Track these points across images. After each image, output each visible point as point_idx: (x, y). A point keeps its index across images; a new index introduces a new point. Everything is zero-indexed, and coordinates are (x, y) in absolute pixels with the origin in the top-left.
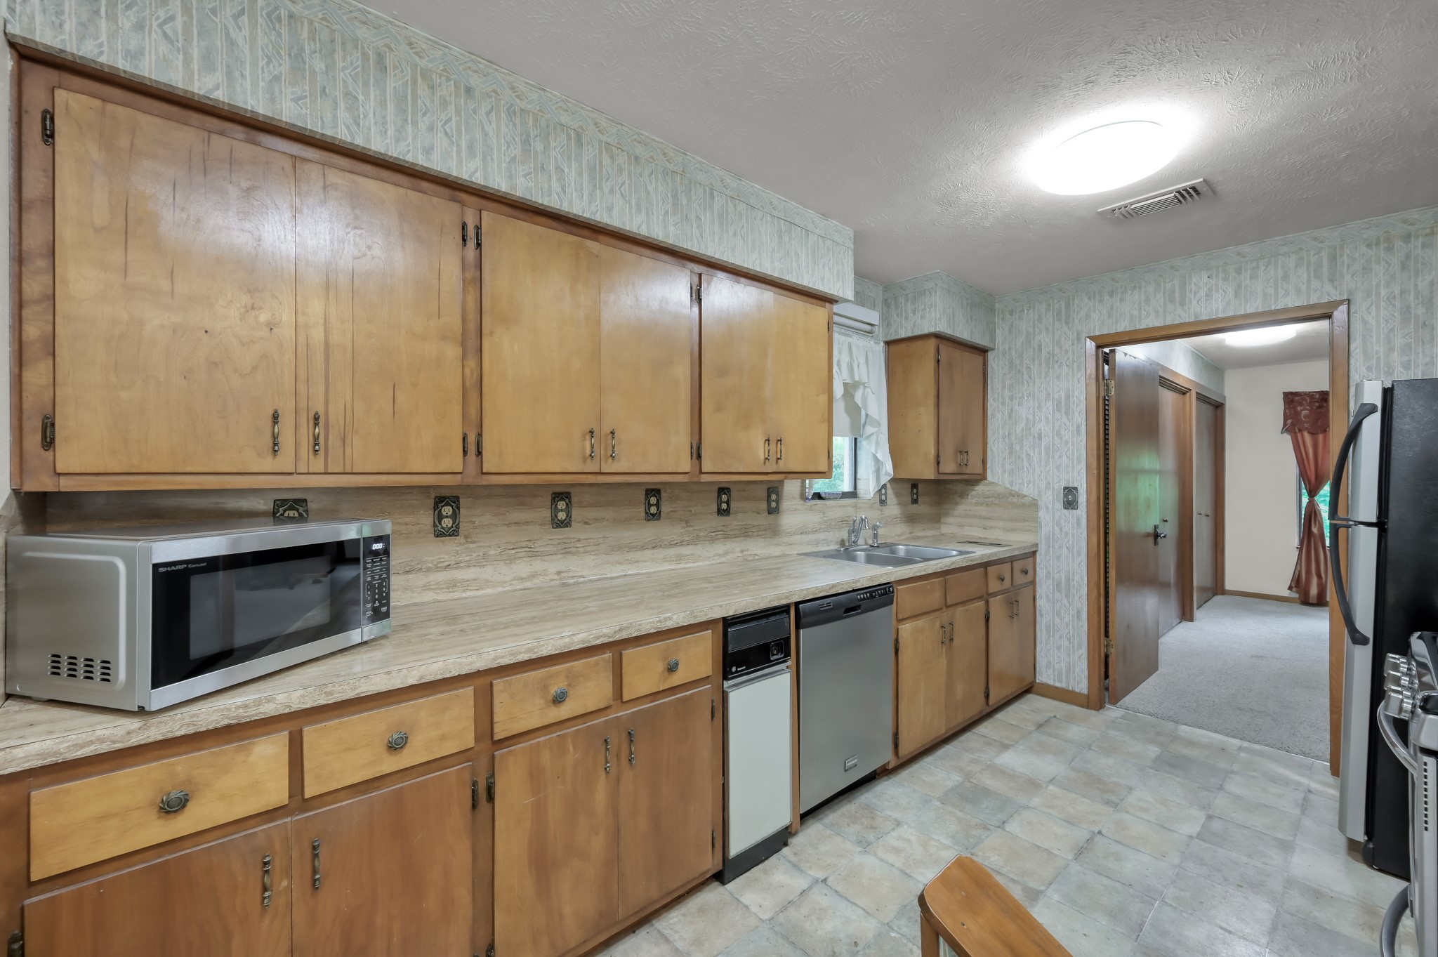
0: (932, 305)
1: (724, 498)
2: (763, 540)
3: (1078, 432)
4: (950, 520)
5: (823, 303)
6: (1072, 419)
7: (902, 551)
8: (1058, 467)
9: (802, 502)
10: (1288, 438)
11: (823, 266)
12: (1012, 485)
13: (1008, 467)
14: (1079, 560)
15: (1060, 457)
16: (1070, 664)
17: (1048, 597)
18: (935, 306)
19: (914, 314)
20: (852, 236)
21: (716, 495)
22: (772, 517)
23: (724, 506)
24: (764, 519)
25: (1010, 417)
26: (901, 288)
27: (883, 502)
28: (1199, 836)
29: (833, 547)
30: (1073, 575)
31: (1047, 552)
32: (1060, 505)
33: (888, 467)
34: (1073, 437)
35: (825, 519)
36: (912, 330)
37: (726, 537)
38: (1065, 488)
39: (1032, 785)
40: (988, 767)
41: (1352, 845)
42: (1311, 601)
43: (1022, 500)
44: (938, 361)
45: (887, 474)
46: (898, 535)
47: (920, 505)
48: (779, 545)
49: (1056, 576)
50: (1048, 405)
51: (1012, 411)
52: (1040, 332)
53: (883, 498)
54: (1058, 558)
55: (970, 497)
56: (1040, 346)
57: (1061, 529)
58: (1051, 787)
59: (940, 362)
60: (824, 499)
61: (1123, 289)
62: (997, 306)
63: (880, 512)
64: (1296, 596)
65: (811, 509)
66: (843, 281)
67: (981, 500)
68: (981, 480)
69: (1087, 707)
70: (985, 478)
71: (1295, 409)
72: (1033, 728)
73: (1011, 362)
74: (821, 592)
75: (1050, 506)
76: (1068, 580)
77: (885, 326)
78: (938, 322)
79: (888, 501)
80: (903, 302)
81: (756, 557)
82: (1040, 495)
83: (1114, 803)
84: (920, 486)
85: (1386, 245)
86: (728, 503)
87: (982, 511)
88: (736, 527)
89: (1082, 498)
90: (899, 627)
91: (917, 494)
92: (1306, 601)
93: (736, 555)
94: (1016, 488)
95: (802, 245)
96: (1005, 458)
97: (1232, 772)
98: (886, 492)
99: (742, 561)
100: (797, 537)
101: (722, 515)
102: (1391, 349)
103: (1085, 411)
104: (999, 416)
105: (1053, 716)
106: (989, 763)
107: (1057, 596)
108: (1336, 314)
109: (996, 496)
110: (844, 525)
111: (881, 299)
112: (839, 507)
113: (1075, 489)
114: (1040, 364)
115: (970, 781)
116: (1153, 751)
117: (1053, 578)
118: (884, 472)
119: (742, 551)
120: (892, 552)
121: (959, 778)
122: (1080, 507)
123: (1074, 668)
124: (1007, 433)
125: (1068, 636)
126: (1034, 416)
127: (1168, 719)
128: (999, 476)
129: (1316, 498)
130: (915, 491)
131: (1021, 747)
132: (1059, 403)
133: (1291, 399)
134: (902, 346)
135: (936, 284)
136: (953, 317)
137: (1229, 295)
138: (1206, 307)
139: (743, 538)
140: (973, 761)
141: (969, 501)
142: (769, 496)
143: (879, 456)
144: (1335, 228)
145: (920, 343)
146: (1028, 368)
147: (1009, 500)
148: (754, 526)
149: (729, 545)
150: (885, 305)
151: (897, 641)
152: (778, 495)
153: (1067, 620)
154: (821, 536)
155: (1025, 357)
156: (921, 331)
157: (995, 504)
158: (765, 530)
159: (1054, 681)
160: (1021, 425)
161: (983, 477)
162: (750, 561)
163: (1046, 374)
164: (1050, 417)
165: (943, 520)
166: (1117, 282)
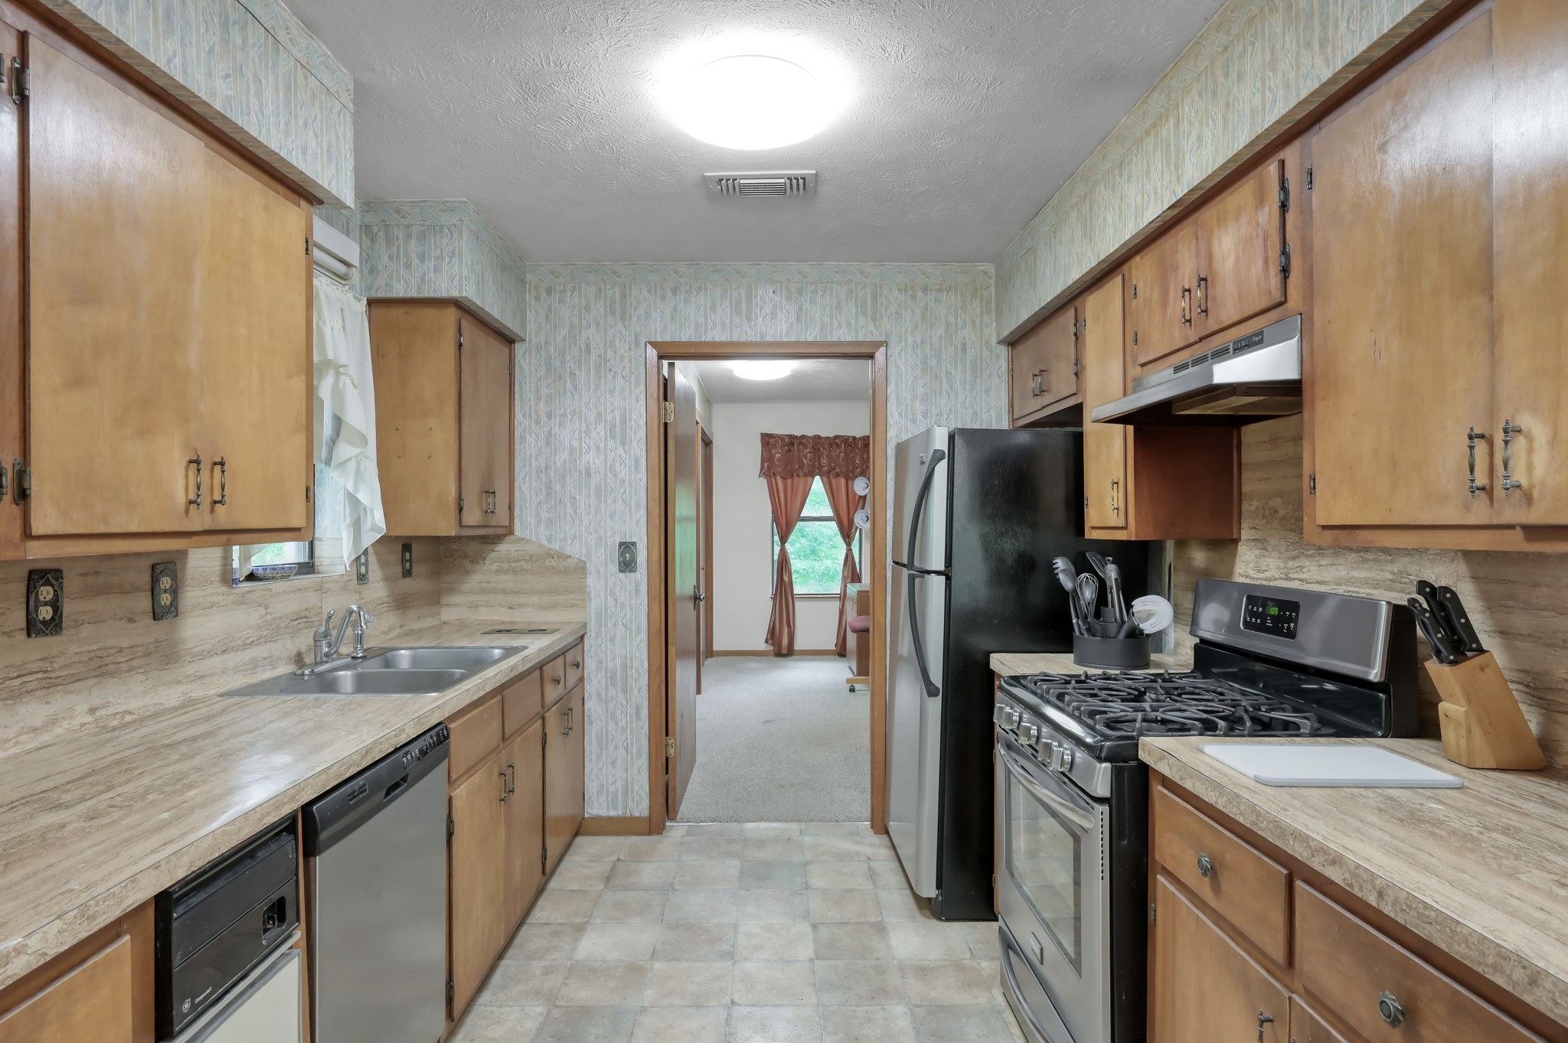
0: (453, 252)
1: (46, 592)
2: (142, 677)
3: (637, 468)
4: (456, 599)
5: (295, 197)
6: (630, 449)
7: (404, 658)
8: (612, 515)
9: (225, 589)
10: (764, 482)
11: (305, 125)
12: (550, 542)
13: (545, 515)
14: (638, 640)
15: (614, 501)
16: (627, 781)
17: (599, 695)
18: (460, 255)
19: (422, 261)
20: (351, 87)
21: (22, 587)
22: (162, 625)
23: (46, 613)
24: (145, 632)
25: (548, 443)
26: (398, 212)
27: (362, 578)
28: (818, 956)
29: (285, 669)
30: (631, 660)
31: (598, 633)
32: (614, 567)
33: (378, 517)
34: (630, 475)
35: (269, 617)
36: (419, 288)
37: (51, 683)
38: (621, 544)
39: (634, 972)
40: (571, 970)
41: (924, 904)
42: (783, 652)
43: (565, 563)
44: (461, 345)
45: (375, 528)
46: (384, 633)
47: (414, 579)
48: (179, 682)
49: (610, 665)
50: (599, 430)
51: (550, 433)
52: (589, 326)
53: (363, 570)
54: (612, 640)
55: (487, 562)
56: (588, 345)
57: (616, 600)
58: (657, 965)
59: (463, 348)
60: (260, 580)
61: (688, 287)
62: (528, 277)
63: (357, 596)
64: (771, 648)
65: (242, 602)
66: (337, 165)
67: (505, 566)
68: (505, 535)
69: (649, 834)
70: (511, 532)
71: (770, 452)
72: (601, 887)
73: (549, 363)
74: (348, 769)
75: (602, 569)
76: (625, 668)
77: (365, 271)
78: (464, 282)
79: (371, 576)
80: (401, 236)
81: (128, 718)
82: (588, 555)
83: (728, 954)
84: (414, 547)
85: (912, 293)
86: (56, 605)
87: (507, 581)
88: (77, 659)
89: (642, 557)
90: (452, 794)
91: (410, 561)
92: (779, 654)
93: (76, 723)
94: (556, 546)
95: (267, 66)
96: (540, 503)
97: (808, 863)
98: (367, 560)
99: (96, 735)
100: (215, 662)
101: (41, 633)
102: (915, 397)
103: (645, 440)
104: (531, 439)
105: (616, 859)
106: (569, 964)
107: (612, 692)
108: (877, 355)
109: (528, 558)
110: (301, 626)
111: (359, 223)
112: (293, 592)
113: (634, 544)
114: (588, 372)
115: (557, 1007)
116: (733, 866)
117: (606, 668)
118: (369, 524)
119: (92, 711)
120: (387, 664)
121: (540, 1009)
122: (639, 568)
123: (632, 784)
124: (543, 466)
125: (625, 745)
126: (580, 442)
127: (731, 820)
128: (531, 530)
129: (786, 544)
130: (407, 555)
131: (598, 921)
132: (613, 426)
133: (767, 440)
134: (397, 312)
135: (461, 220)
136: (483, 280)
137: (791, 317)
138: (771, 327)
139: (93, 681)
140: (548, 971)
141: (486, 567)
142: (154, 582)
143: (361, 496)
144: (876, 265)
145: (429, 313)
146: (573, 374)
147: (547, 563)
148: (121, 650)
149: (59, 702)
150: (366, 234)
151: (450, 821)
152: (174, 578)
153: (624, 722)
154: (260, 652)
155: (568, 358)
156: (435, 291)
157: (527, 571)
158: (147, 655)
159: (608, 809)
160: (563, 456)
161: (510, 531)
162: (114, 729)
163: (596, 385)
164: (602, 445)
165: (445, 600)
166: (681, 277)
